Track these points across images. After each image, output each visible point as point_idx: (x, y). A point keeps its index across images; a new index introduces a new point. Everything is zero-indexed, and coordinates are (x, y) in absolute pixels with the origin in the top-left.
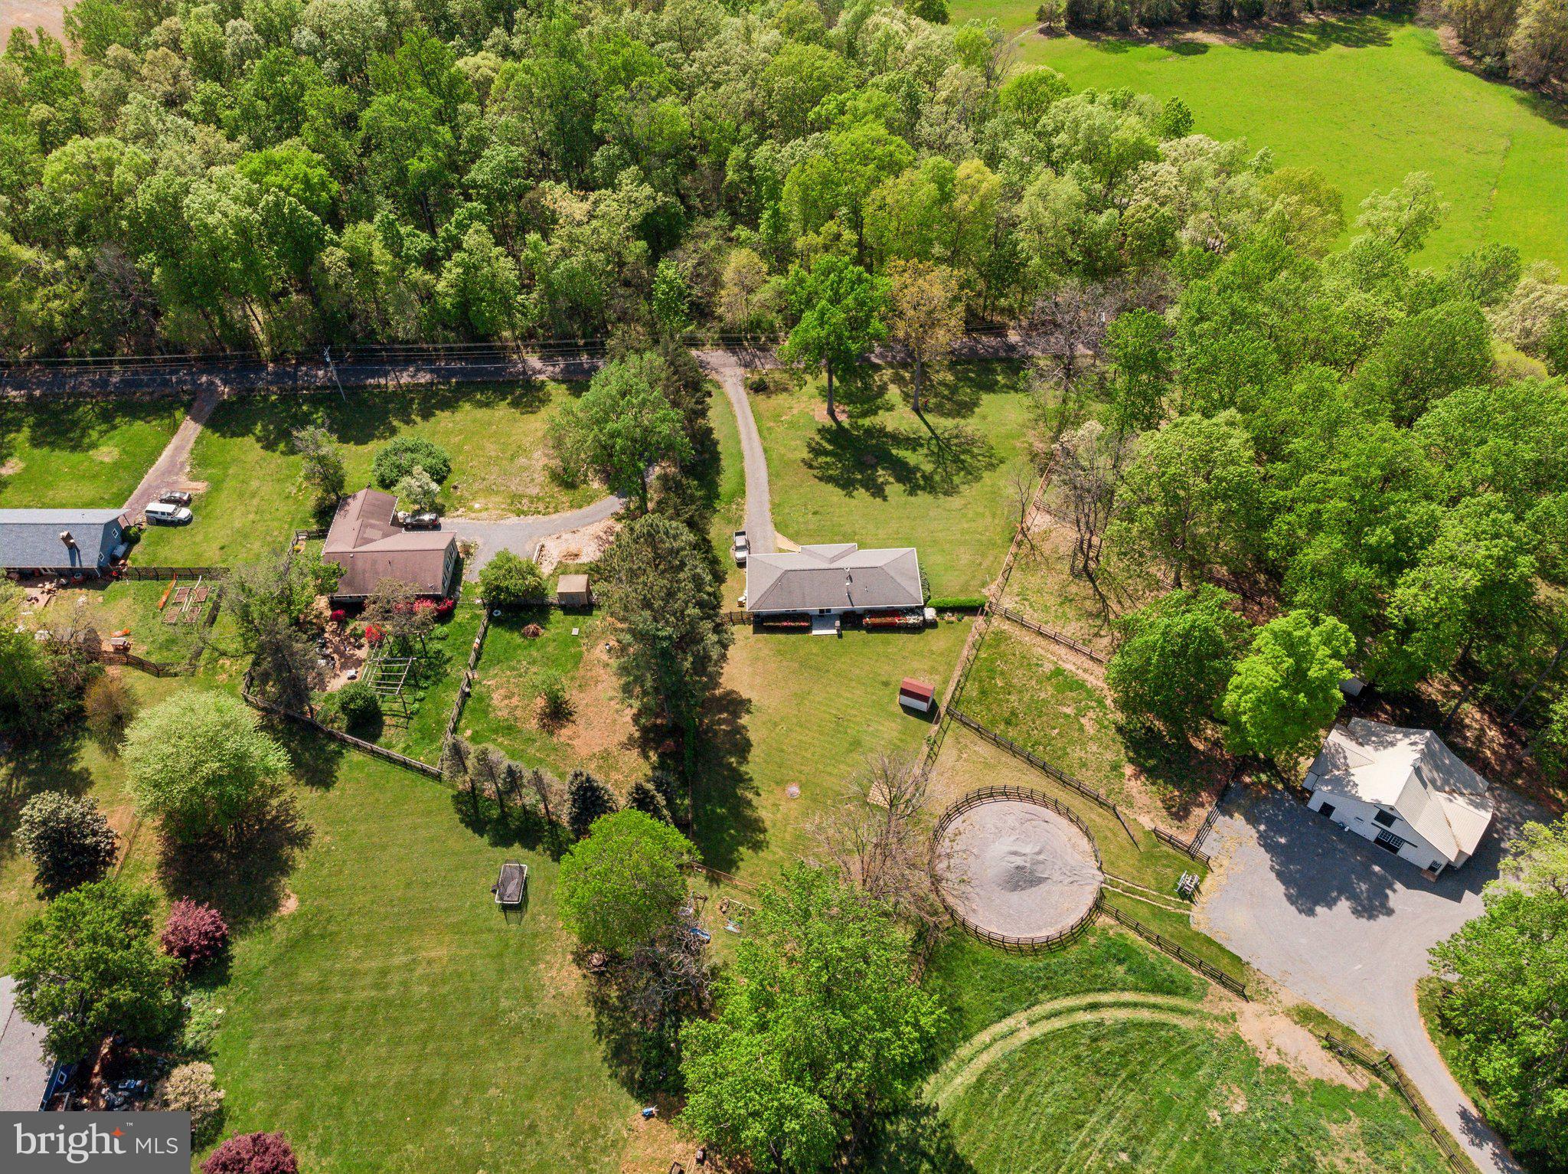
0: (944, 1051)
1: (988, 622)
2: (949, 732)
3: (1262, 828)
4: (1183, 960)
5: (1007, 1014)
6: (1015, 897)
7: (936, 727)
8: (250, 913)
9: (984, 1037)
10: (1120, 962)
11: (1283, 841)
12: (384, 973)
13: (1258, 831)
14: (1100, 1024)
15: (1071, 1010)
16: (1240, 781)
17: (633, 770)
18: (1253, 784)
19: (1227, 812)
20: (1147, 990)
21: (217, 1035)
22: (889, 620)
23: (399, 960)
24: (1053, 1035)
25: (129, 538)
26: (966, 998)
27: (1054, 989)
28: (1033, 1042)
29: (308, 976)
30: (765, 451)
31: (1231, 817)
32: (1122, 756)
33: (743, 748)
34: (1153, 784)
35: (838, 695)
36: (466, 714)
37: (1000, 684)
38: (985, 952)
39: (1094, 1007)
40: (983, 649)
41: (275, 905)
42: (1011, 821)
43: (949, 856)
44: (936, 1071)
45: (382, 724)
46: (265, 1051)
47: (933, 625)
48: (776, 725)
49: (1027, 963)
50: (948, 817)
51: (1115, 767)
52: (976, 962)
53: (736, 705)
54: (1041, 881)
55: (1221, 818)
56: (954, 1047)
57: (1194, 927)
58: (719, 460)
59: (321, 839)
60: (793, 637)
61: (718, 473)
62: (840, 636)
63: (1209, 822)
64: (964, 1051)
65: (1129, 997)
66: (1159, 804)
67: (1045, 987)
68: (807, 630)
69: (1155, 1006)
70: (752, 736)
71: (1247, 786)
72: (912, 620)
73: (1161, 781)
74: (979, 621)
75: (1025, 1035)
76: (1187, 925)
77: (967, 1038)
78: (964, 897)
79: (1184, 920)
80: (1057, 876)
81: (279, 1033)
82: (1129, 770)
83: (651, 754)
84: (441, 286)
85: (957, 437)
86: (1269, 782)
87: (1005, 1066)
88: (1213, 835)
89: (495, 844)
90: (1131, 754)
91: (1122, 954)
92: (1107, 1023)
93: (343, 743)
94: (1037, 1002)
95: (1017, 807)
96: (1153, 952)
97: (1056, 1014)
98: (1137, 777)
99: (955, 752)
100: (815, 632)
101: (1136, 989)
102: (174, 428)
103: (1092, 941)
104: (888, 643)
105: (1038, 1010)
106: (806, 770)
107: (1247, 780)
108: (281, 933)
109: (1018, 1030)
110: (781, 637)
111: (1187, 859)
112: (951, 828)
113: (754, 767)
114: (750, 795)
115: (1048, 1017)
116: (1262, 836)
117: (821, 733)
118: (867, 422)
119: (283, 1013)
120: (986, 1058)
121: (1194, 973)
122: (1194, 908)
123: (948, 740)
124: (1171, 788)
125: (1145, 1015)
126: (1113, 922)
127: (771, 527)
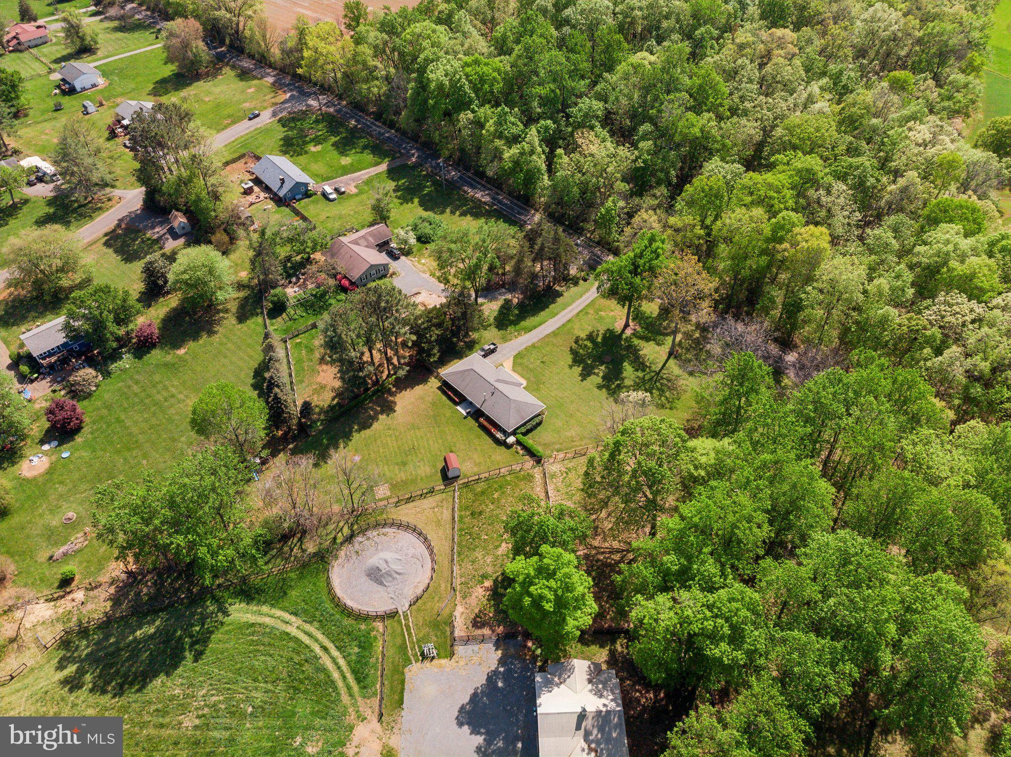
0: (260, 601)
1: (533, 467)
2: (444, 495)
3: (502, 669)
4: (382, 676)
5: (295, 614)
6: (364, 579)
7: (443, 487)
8: (171, 344)
9: (278, 613)
10: (360, 647)
11: (500, 684)
12: (173, 396)
13: (497, 668)
14: (317, 658)
15: (317, 640)
16: (525, 641)
17: (324, 400)
18: (529, 649)
19: (497, 646)
20: (351, 668)
21: (119, 372)
22: (490, 427)
23: (181, 396)
24: (296, 640)
25: (307, 195)
26: (294, 593)
27: (322, 627)
28: (288, 634)
29: (157, 378)
30: (569, 321)
31: (497, 650)
32: (495, 576)
33: (365, 426)
34: (488, 600)
35: (428, 440)
36: (307, 334)
37: (496, 496)
38: (322, 584)
39: (325, 649)
40: (513, 476)
41: (179, 347)
42: (411, 551)
43: (368, 539)
44: (248, 604)
45: (281, 315)
46: (119, 389)
47: (508, 447)
48: (389, 429)
49: (328, 605)
50: (392, 525)
51: (484, 577)
52: (314, 584)
53: (389, 408)
54: (381, 583)
55: (491, 645)
56: (264, 603)
57: (406, 670)
58: (544, 310)
59: (216, 338)
60: (448, 402)
61: (533, 315)
62: (465, 418)
63: (483, 640)
64: (265, 609)
65: (342, 662)
66: (477, 611)
67: (320, 621)
68: (456, 404)
69: (344, 678)
70: (376, 425)
71: (525, 646)
72: (499, 435)
73: (492, 602)
74: (529, 463)
75: (289, 629)
76: (405, 666)
77: (272, 606)
78: (348, 558)
79: (408, 662)
80: (390, 590)
81: (129, 387)
82: (488, 583)
83: (336, 400)
84: (506, 155)
85: (669, 381)
86: (538, 656)
87: (268, 630)
88: (476, 648)
89: (252, 385)
90: (500, 578)
91: (365, 644)
92: (320, 661)
93: (262, 313)
94: (311, 623)
95: (422, 549)
96: (377, 659)
97: (310, 635)
98: (487, 589)
99: (434, 504)
100: (458, 408)
101: (349, 663)
102: (377, 164)
103: (363, 627)
104: (479, 437)
105: (308, 627)
106: (373, 455)
107: (530, 644)
108: (169, 358)
109: (291, 625)
110: (444, 398)
111: (449, 643)
112: (386, 530)
113: (358, 438)
114: (342, 446)
115: (306, 633)
116: (495, 672)
117: (399, 448)
118: (636, 342)
119: (137, 382)
120: (267, 620)
121: (378, 686)
122: (419, 664)
123: (438, 497)
124: (492, 610)
125: (336, 675)
126: (381, 630)
127: (514, 353)
